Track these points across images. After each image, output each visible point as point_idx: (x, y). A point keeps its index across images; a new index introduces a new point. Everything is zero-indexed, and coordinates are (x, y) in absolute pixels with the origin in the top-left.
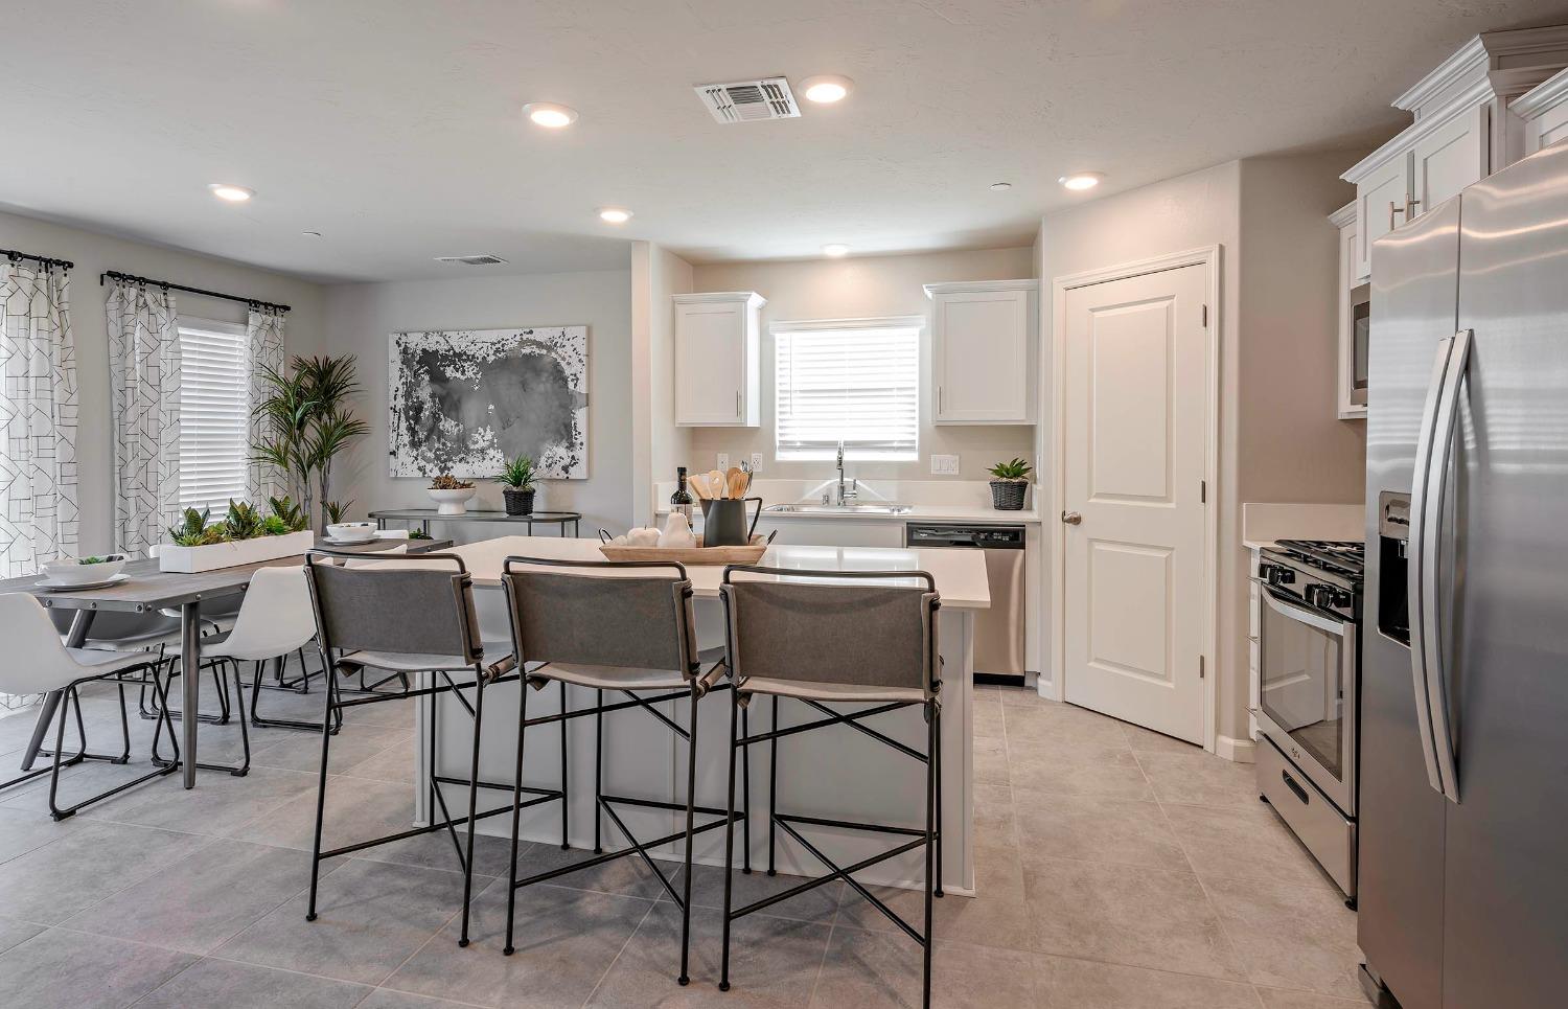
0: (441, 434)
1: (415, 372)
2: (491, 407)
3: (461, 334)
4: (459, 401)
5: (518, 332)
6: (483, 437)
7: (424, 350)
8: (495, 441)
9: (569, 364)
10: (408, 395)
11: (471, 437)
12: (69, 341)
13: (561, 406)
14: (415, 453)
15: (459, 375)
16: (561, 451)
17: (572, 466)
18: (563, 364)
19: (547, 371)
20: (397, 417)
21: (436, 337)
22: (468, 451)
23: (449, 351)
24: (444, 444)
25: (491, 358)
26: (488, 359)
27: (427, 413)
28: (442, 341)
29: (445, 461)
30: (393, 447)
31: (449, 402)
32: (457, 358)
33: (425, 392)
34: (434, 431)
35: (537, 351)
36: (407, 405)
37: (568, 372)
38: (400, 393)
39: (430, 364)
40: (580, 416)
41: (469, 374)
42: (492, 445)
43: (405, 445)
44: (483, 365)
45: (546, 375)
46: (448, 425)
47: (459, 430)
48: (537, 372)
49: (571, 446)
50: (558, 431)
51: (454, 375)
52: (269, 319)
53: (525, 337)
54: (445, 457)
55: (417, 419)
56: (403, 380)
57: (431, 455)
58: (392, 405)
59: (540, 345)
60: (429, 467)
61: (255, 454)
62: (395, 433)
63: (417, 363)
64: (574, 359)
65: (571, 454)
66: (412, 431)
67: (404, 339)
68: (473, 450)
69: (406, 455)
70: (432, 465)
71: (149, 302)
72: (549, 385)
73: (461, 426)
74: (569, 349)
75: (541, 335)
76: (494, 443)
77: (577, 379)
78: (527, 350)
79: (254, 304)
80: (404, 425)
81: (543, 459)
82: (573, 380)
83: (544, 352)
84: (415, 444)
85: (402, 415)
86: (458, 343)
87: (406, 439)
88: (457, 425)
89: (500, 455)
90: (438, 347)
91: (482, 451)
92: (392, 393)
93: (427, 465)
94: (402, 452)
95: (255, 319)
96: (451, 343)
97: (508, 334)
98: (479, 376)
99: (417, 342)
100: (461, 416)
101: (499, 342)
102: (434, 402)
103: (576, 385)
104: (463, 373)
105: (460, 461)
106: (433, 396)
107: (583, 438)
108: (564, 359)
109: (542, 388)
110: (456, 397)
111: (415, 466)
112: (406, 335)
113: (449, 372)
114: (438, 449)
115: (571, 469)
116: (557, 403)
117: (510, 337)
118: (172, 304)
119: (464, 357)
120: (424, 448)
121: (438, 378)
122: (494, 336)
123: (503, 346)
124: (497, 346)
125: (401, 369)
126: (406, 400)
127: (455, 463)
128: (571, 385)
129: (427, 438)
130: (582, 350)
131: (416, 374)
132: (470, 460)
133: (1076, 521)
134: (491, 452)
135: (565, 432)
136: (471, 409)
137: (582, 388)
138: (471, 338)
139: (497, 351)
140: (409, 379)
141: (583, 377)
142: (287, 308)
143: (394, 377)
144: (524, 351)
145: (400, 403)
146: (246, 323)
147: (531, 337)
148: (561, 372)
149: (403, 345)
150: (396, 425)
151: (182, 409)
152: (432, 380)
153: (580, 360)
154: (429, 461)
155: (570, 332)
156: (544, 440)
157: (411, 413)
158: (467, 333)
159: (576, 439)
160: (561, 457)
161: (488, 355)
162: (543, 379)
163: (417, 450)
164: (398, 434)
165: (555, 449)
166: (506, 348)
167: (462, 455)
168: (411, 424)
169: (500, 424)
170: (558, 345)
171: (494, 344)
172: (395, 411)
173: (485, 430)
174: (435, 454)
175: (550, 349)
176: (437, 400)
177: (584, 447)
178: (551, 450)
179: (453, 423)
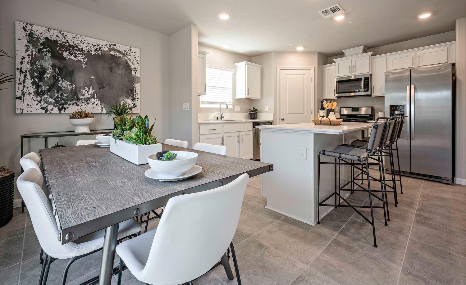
0: (59, 89)
1: (39, 50)
2: (93, 77)
3: (74, 35)
4: (72, 71)
5: (108, 43)
6: (87, 92)
7: (46, 38)
8: (95, 95)
9: (132, 63)
10: (32, 62)
11: (80, 92)
13: (129, 81)
14: (39, 99)
15: (72, 57)
16: (129, 101)
17: (134, 108)
18: (130, 63)
19: (123, 65)
20: (23, 76)
21: (56, 33)
22: (79, 99)
23: (66, 43)
24: (61, 95)
25: (93, 53)
26: (91, 52)
27: (49, 76)
29: (63, 104)
30: (19, 94)
31: (65, 71)
32: (72, 48)
33: (47, 63)
34: (54, 86)
35: (118, 55)
36: (31, 69)
37: (132, 67)
38: (27, 61)
40: (137, 87)
41: (80, 58)
42: (93, 97)
43: (30, 94)
44: (89, 55)
45: (122, 66)
46: (65, 84)
47: (73, 88)
48: (119, 64)
49: (133, 99)
50: (128, 92)
51: (69, 57)
53: (112, 46)
54: (62, 102)
55: (41, 78)
56: (29, 53)
57: (51, 100)
58: (18, 67)
59: (119, 52)
60: (50, 108)
62: (21, 86)
63: (41, 44)
64: (135, 62)
65: (133, 103)
66: (37, 86)
67: (29, 27)
68: (82, 99)
69: (30, 98)
70: (52, 106)
72: (123, 71)
73: (74, 86)
74: (132, 56)
75: (119, 47)
76: (94, 96)
77: (136, 71)
78: (112, 53)
80: (29, 81)
82: (134, 71)
83: (121, 56)
84: (39, 93)
85: (28, 74)
86: (71, 39)
87: (32, 89)
88: (72, 85)
89: (98, 102)
90: (57, 38)
91: (88, 99)
92: (18, 59)
93: (49, 106)
94: (27, 99)
96: (67, 39)
97: (102, 43)
98: (86, 60)
99: (40, 31)
100: (73, 80)
101: (98, 46)
103: (135, 73)
104: (75, 57)
105: (73, 104)
106: (53, 66)
107: (138, 96)
108: (130, 61)
109: (120, 72)
110: (70, 69)
111: (39, 107)
112: (31, 25)
113: (66, 55)
114: (57, 97)
115: (133, 109)
116: (127, 80)
117: (105, 45)
119: (76, 48)
121: (57, 56)
122: (95, 42)
123: (100, 48)
124: (97, 47)
125: (27, 46)
127: (70, 105)
128: (133, 73)
129: (49, 91)
130: (138, 59)
132: (80, 104)
134: (93, 100)
136: (80, 77)
137: (138, 74)
138: (80, 38)
139: (96, 50)
140: (34, 53)
141: (138, 70)
143: (19, 49)
144: (111, 53)
145: (26, 67)
147: (115, 47)
148: (129, 66)
149: (29, 32)
150: (22, 80)
152: (53, 57)
153: (138, 63)
154: (50, 104)
155: (133, 50)
156: (121, 96)
158: (78, 36)
159: (136, 96)
160: (129, 104)
161: (91, 51)
162: (121, 68)
163: (41, 97)
164: (24, 87)
165: (126, 100)
166: (101, 49)
167: (74, 101)
168: (35, 81)
169: (98, 87)
170: (128, 54)
171: (94, 46)
172: (21, 71)
173: (89, 89)
174: (55, 100)
175: (124, 55)
176: (57, 69)
177: (139, 100)
178: (124, 101)
179: (68, 83)
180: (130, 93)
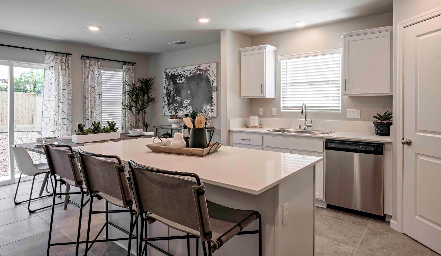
0: (176, 101)
1: (169, 81)
2: (189, 92)
4: (180, 90)
5: (196, 66)
6: (187, 102)
7: (171, 74)
8: (190, 103)
9: (211, 76)
10: (167, 89)
11: (183, 102)
12: (70, 76)
13: (209, 91)
14: (169, 108)
15: (180, 82)
16: (208, 107)
17: (212, 112)
18: (209, 76)
19: (204, 79)
20: (164, 96)
21: (174, 70)
22: (183, 107)
23: (178, 74)
24: (176, 105)
25: (189, 76)
27: (172, 94)
28: (176, 71)
30: (163, 106)
31: (178, 91)
32: (180, 76)
33: (171, 88)
34: (174, 100)
35: (202, 73)
36: (167, 92)
38: (165, 88)
39: (172, 78)
40: (214, 95)
41: (183, 81)
42: (189, 105)
43: (166, 105)
44: (187, 78)
46: (177, 98)
47: (180, 100)
48: (202, 80)
49: (211, 105)
52: (129, 67)
53: (198, 68)
54: (177, 109)
55: (169, 96)
56: (166, 84)
57: (173, 108)
58: (163, 92)
59: (202, 70)
60: (172, 112)
61: (124, 107)
63: (170, 78)
64: (212, 75)
65: (211, 108)
66: (168, 100)
67: (166, 71)
68: (184, 106)
69: (167, 107)
71: (92, 64)
72: (205, 84)
74: (211, 71)
75: (203, 67)
77: (213, 82)
78: (199, 72)
79: (125, 63)
80: (166, 98)
81: (203, 110)
82: (212, 82)
83: (204, 73)
84: (169, 105)
85: (166, 95)
86: (180, 71)
87: (167, 103)
89: (191, 108)
90: (175, 73)
91: (186, 107)
92: (163, 88)
95: (125, 67)
96: (178, 71)
97: (193, 67)
98: (185, 82)
99: (170, 72)
100: (181, 95)
102: (174, 91)
103: (213, 84)
104: (181, 81)
106: (173, 89)
107: (215, 102)
108: (209, 75)
109: (203, 85)
110: (179, 89)
111: (169, 111)
112: (167, 69)
113: (178, 81)
114: (175, 106)
116: (207, 90)
118: (99, 64)
119: (182, 76)
120: (171, 106)
121: (175, 83)
122: (189, 68)
124: (191, 71)
125: (166, 80)
126: (167, 90)
127: (179, 111)
128: (211, 84)
129: (172, 102)
130: (215, 71)
131: (169, 82)
132: (183, 109)
133: (409, 143)
134: (189, 107)
135: (210, 101)
136: (183, 93)
137: (215, 85)
139: (190, 73)
141: (215, 81)
142: (135, 63)
143: (163, 83)
144: (198, 73)
145: (165, 91)
146: (122, 68)
147: (200, 68)
148: (209, 79)
149: (166, 73)
150: (164, 98)
151: (102, 94)
152: (174, 84)
153: (214, 75)
154: (172, 110)
155: (211, 65)
156: (203, 103)
157: (168, 94)
158: (182, 68)
159: (213, 103)
160: (208, 109)
161: (188, 75)
162: (203, 82)
163: (170, 106)
164: (165, 101)
165: (207, 106)
166: (193, 72)
167: (181, 108)
168: (168, 98)
169: (191, 98)
170: (208, 70)
171: (189, 71)
172: (164, 94)
173: (187, 100)
174: (174, 108)
175: (205, 71)
176: (175, 90)
177: (215, 105)
178: (205, 107)
179: (179, 98)
180: (209, 100)
